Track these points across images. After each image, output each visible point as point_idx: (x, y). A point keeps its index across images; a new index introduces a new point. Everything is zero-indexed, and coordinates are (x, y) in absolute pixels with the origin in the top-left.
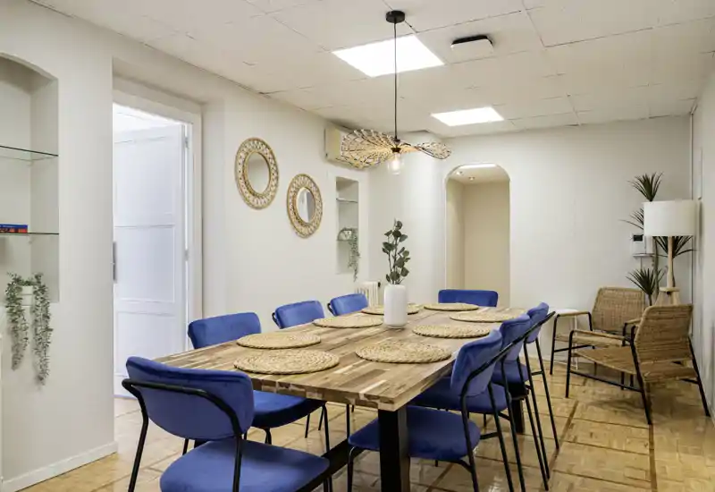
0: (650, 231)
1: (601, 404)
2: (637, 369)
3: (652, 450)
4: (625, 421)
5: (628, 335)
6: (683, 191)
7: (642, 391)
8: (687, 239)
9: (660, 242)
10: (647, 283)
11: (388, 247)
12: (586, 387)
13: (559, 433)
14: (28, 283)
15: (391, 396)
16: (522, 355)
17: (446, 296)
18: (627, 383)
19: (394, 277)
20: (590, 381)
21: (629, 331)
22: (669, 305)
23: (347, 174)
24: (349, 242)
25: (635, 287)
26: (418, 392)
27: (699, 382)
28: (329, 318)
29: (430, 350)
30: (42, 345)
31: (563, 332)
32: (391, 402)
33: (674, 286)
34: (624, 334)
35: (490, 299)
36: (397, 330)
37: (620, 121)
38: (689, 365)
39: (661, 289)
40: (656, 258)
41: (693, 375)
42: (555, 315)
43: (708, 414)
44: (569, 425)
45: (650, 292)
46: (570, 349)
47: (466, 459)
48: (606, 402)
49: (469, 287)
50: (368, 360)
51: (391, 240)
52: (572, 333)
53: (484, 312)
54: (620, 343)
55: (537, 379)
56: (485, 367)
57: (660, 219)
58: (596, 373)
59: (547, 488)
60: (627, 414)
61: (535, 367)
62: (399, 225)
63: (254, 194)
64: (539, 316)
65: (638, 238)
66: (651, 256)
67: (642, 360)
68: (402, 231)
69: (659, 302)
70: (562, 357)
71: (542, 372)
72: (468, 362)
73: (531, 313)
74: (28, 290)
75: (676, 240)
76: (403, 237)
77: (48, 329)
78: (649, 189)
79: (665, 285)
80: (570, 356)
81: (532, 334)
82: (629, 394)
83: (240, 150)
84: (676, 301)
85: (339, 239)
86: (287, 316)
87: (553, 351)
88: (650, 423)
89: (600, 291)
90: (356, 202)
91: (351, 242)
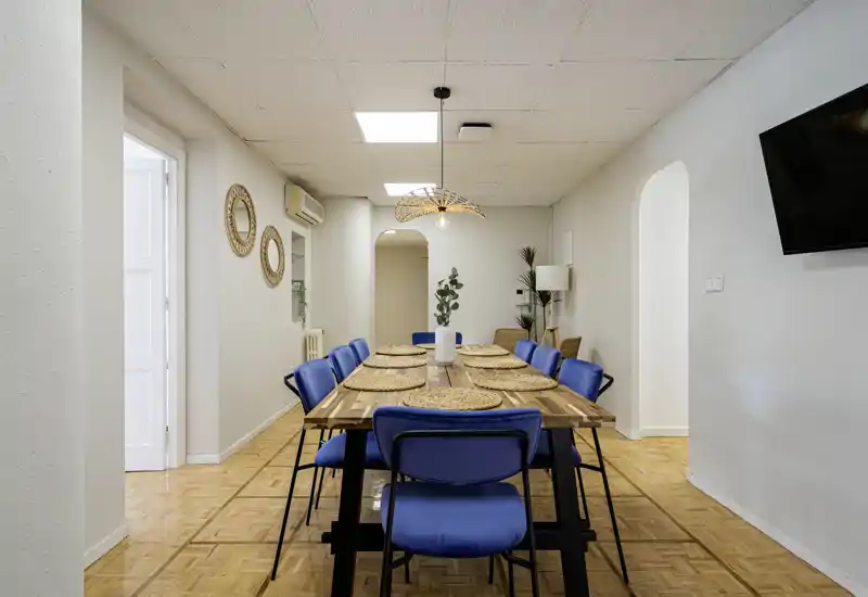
10: (527, 323)
25: (519, 327)
40: (530, 307)
45: (529, 329)
63: (239, 241)
66: (527, 305)
78: (529, 257)
83: (229, 194)
89: (497, 331)
90: (303, 256)
91: (299, 293)
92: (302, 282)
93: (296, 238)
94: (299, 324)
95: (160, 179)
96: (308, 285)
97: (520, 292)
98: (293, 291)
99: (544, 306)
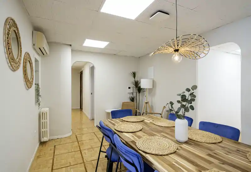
89: (123, 103)
91: (37, 90)
92: (38, 85)
93: (36, 61)
96: (40, 85)
97: (129, 88)
98: (35, 90)
99: (139, 93)
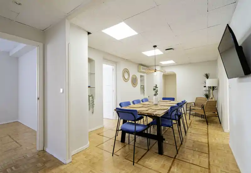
0: (207, 85)
1: (197, 121)
2: (205, 114)
3: (208, 130)
4: (202, 124)
5: (203, 107)
6: (215, 77)
7: (206, 118)
8: (216, 87)
9: (210, 87)
10: (207, 96)
11: (154, 89)
12: (194, 118)
13: (188, 126)
14: (91, 96)
15: (159, 114)
16: (180, 110)
17: (164, 99)
18: (203, 117)
19: (155, 95)
20: (194, 117)
21: (203, 106)
22: (212, 100)
23: (142, 74)
24: (143, 88)
25: (204, 97)
26: (163, 114)
27: (218, 117)
28: (142, 103)
29: (164, 108)
30: (93, 107)
31: (188, 106)
32: (160, 115)
33: (213, 96)
34: (202, 106)
35: (173, 99)
36: (156, 105)
37: (200, 62)
38: (217, 113)
39: (210, 97)
40: (209, 91)
41: (217, 115)
42: (187, 103)
43: (220, 123)
44: (190, 125)
45: (208, 98)
46: (190, 110)
47: (172, 127)
48: (198, 121)
49: (167, 97)
50: (153, 109)
51: (155, 88)
52: (190, 106)
53: (172, 102)
54: (201, 108)
55: (184, 115)
56: (175, 110)
57: (209, 83)
58: (196, 115)
59: (186, 135)
60: (202, 123)
61: (183, 113)
62: (156, 85)
63: (125, 79)
64: (184, 102)
65: (205, 87)
66: (208, 90)
67: (206, 112)
68: (157, 86)
69: (210, 100)
70: (188, 112)
71: (184, 113)
72: (172, 110)
73: (182, 102)
74: (91, 97)
75: (213, 87)
76: (157, 88)
77: (94, 104)
78: (207, 76)
79: (211, 96)
80: (190, 111)
81: (182, 106)
82: (203, 119)
83: (123, 71)
84: (213, 100)
85: (141, 88)
86: (135, 102)
87: (186, 110)
88: (208, 124)
89: (197, 98)
90: (144, 80)
92: (144, 86)
93: (141, 76)
94: (143, 95)
95: (112, 70)
99: (213, 91)
